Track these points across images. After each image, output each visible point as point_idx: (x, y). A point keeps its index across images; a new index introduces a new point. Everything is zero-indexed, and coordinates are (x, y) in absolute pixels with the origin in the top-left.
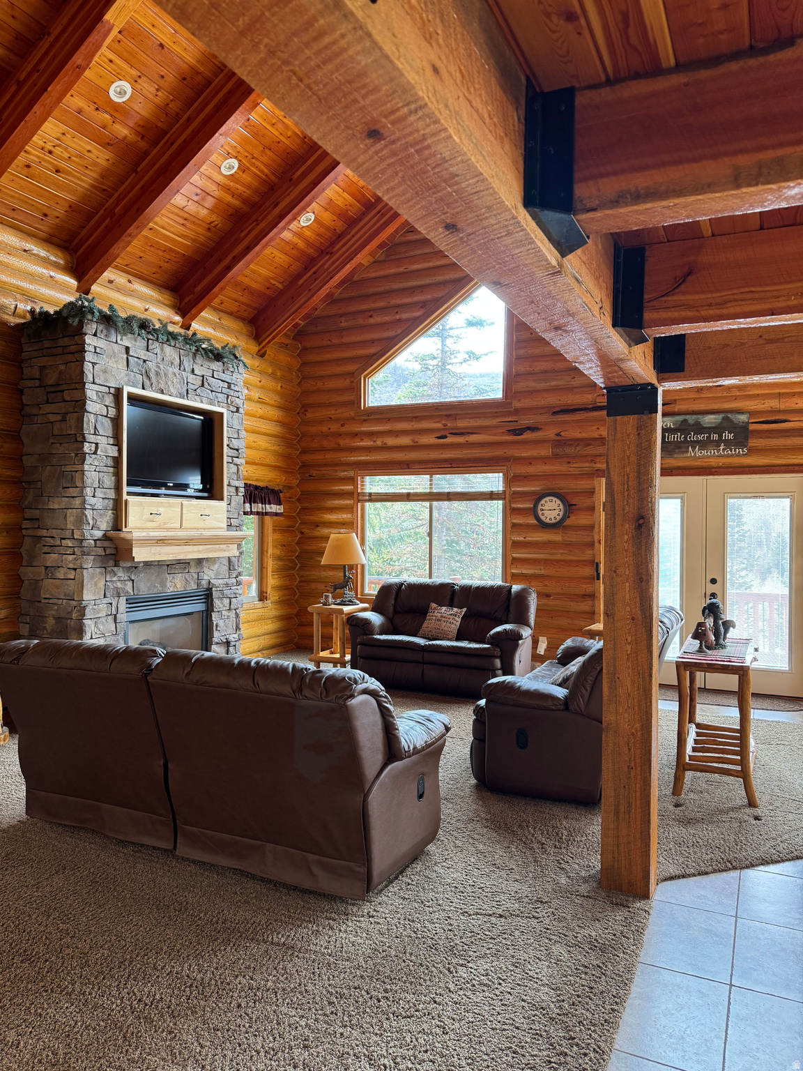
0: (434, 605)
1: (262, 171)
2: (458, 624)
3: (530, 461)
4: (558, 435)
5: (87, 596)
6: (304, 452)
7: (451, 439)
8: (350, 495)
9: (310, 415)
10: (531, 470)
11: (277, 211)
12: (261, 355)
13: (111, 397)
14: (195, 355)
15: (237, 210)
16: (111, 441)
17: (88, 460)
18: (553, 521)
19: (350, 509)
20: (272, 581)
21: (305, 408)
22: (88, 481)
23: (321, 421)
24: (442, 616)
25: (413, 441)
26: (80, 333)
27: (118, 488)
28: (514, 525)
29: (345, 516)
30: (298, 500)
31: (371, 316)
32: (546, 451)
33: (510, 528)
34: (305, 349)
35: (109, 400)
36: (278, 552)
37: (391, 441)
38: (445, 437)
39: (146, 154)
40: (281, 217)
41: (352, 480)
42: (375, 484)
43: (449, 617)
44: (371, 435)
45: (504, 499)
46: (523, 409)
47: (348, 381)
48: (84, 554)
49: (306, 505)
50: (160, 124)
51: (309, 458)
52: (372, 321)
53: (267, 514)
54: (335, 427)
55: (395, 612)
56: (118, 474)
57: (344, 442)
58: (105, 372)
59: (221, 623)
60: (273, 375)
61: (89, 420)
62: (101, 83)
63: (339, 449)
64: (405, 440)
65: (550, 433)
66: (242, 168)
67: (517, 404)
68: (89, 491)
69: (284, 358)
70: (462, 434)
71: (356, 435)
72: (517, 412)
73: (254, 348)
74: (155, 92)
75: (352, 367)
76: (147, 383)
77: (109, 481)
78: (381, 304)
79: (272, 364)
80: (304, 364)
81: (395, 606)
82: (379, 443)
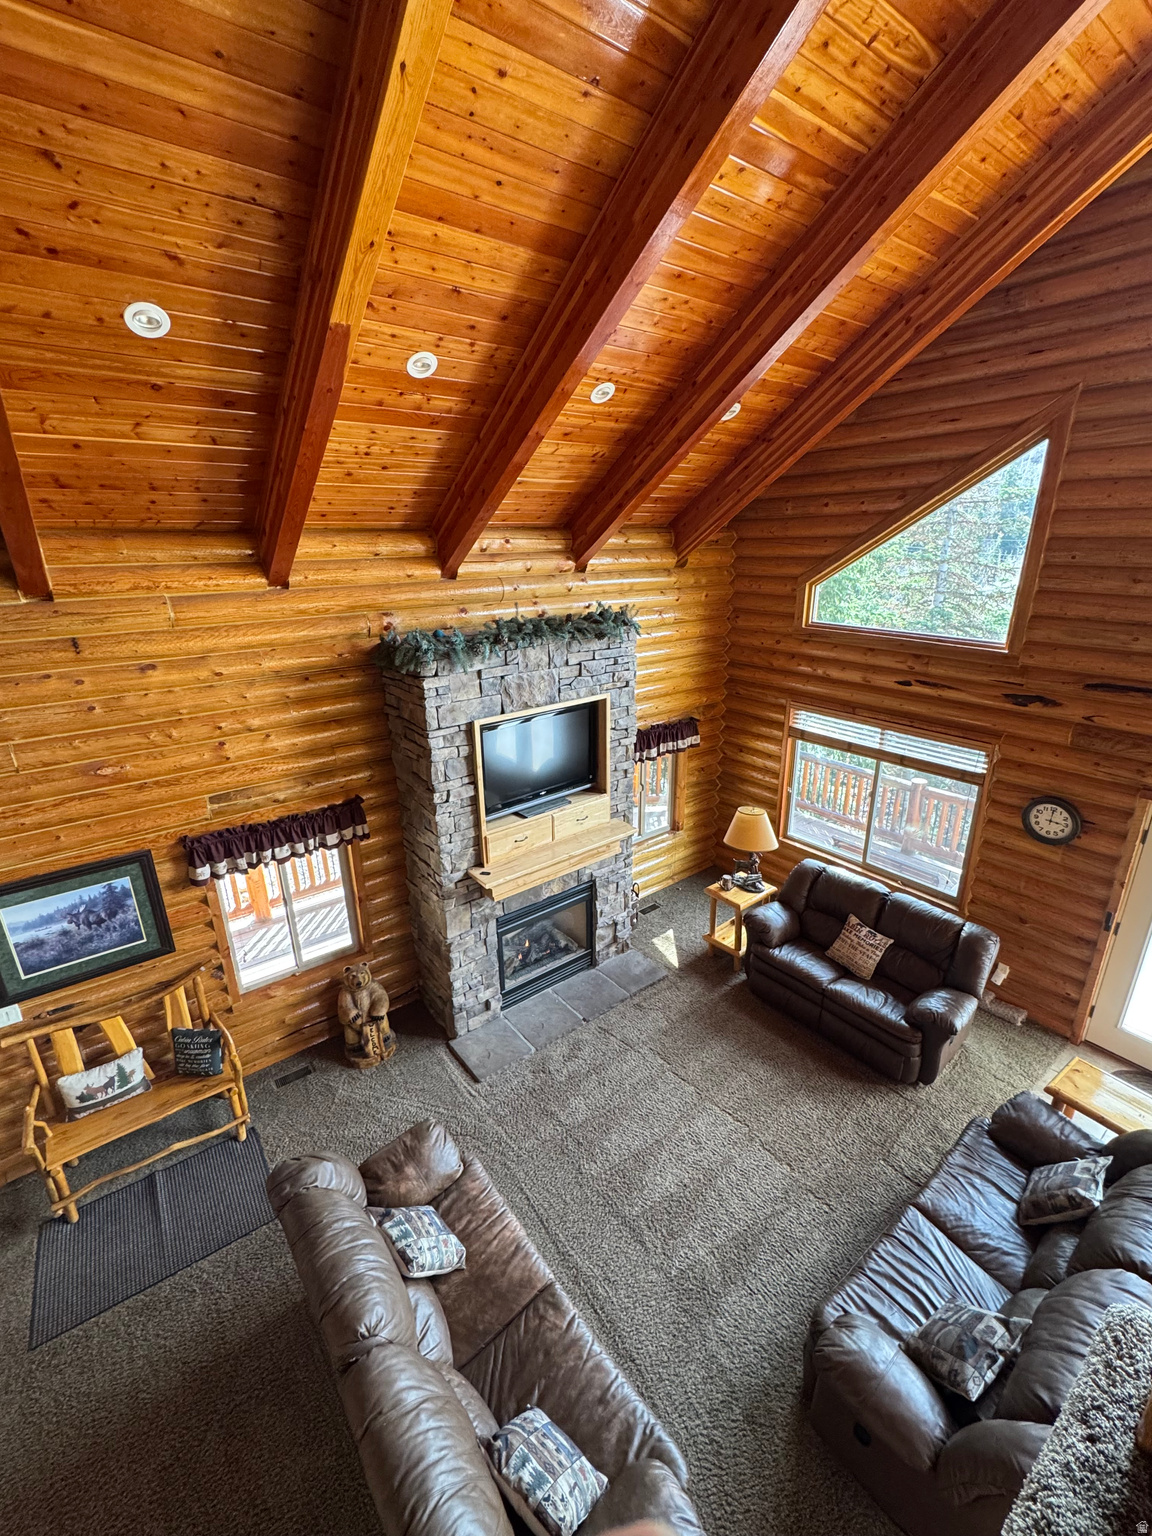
0: (854, 920)
1: (652, 383)
2: (878, 959)
3: (1033, 744)
4: (1088, 718)
5: (452, 934)
6: (732, 664)
7: (916, 688)
8: (780, 725)
9: (741, 623)
10: (1031, 758)
11: (674, 433)
12: (681, 565)
13: (462, 734)
14: (570, 644)
15: (626, 432)
16: (466, 780)
17: (439, 810)
18: (1052, 836)
19: (778, 741)
20: (687, 810)
21: (737, 612)
22: (442, 830)
23: (754, 632)
24: (859, 943)
25: (864, 679)
26: (418, 678)
27: (477, 825)
28: (991, 821)
29: (771, 748)
30: (723, 717)
31: (826, 505)
32: (1064, 737)
33: (985, 823)
34: (741, 540)
35: (460, 740)
36: (694, 779)
37: (835, 673)
38: (908, 684)
39: (484, 417)
40: (680, 441)
41: (783, 709)
42: (807, 720)
43: (868, 947)
44: (812, 660)
45: (981, 785)
46: (1036, 669)
47: (789, 588)
48: (444, 898)
49: (731, 724)
50: (491, 381)
51: (737, 672)
52: (826, 510)
53: (679, 750)
54: (769, 642)
55: (807, 906)
56: (476, 812)
57: (779, 662)
58: (452, 710)
59: (607, 909)
60: (697, 587)
61: (438, 769)
62: (394, 365)
63: (772, 670)
64: (855, 676)
65: (1075, 713)
66: (622, 390)
67: (1025, 660)
68: (444, 840)
69: (711, 559)
70: (935, 685)
71: (793, 656)
72: (1025, 671)
73: (670, 560)
74: (469, 348)
75: (796, 570)
76: (507, 701)
77: (466, 821)
78: (841, 488)
79: (695, 570)
80: (739, 558)
81: (807, 898)
82: (820, 672)
